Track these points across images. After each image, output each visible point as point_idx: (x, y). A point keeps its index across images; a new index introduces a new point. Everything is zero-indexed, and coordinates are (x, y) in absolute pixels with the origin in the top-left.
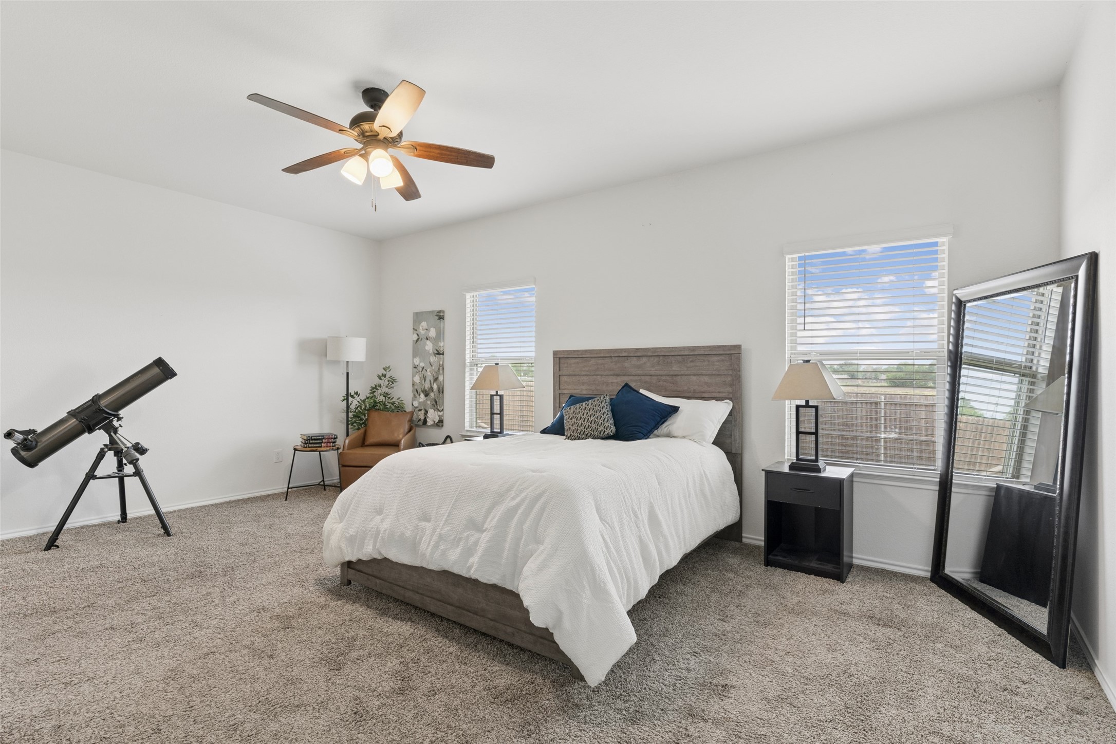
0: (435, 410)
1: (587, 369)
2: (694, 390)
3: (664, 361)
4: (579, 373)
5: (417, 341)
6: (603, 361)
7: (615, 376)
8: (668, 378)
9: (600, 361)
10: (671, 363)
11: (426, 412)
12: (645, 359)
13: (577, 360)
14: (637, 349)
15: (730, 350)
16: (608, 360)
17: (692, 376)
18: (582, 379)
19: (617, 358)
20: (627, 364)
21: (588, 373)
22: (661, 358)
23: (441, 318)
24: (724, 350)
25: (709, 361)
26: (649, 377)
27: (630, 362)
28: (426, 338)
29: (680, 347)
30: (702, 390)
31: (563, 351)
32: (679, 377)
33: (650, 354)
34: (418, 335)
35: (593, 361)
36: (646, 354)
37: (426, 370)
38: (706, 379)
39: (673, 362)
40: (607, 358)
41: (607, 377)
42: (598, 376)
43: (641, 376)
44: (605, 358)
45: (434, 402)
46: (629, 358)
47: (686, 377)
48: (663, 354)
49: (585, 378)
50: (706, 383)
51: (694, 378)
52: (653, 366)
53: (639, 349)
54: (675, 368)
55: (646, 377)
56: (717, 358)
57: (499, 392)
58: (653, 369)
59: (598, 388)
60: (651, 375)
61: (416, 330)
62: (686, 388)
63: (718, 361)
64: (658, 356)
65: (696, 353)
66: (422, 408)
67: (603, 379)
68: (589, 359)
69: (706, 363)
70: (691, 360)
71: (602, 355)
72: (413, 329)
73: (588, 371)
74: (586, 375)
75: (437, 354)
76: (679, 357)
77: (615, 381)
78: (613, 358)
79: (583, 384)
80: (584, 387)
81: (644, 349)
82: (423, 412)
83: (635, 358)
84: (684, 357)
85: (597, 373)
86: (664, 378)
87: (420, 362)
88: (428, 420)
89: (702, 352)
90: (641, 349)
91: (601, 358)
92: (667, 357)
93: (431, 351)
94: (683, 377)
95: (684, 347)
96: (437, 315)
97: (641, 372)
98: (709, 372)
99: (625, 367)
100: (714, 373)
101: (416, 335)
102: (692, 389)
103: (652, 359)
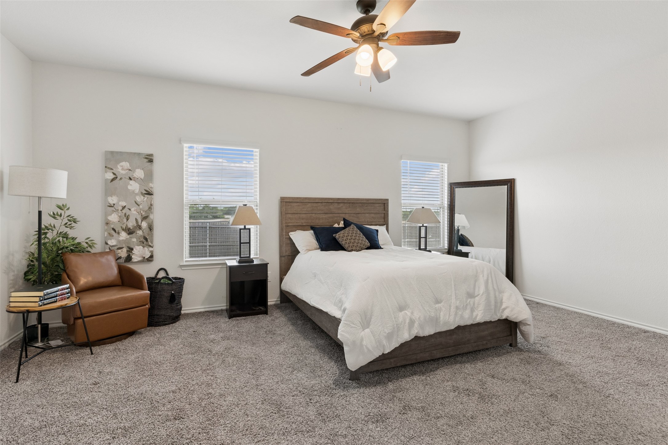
0: (143, 247)
1: (305, 210)
2: (367, 221)
3: (353, 206)
4: (301, 212)
5: (112, 180)
6: (316, 205)
7: (324, 214)
8: (354, 215)
9: (315, 205)
10: (356, 207)
11: (130, 250)
12: (342, 205)
13: (298, 204)
14: (339, 199)
15: (384, 201)
16: (319, 204)
17: (366, 214)
18: (302, 216)
19: (325, 203)
20: (331, 207)
21: (307, 212)
22: (351, 204)
23: (150, 160)
24: (382, 201)
25: (374, 206)
26: (344, 214)
27: (334, 206)
28: (128, 178)
29: (361, 199)
30: (371, 221)
31: (289, 197)
32: (360, 214)
33: (346, 202)
34: (114, 174)
35: (309, 205)
36: (343, 201)
37: (130, 209)
38: (373, 215)
39: (357, 206)
40: (319, 203)
41: (319, 214)
42: (313, 214)
43: (340, 214)
44: (317, 203)
45: (142, 239)
46: (333, 204)
47: (363, 214)
48: (353, 202)
49: (304, 216)
50: (373, 217)
51: (367, 215)
52: (346, 209)
53: (340, 198)
54: (358, 210)
55: (343, 214)
56: (378, 205)
57: (246, 226)
58: (346, 210)
59: (313, 221)
60: (345, 213)
61: (112, 169)
62: (363, 220)
63: (378, 206)
64: (349, 203)
65: (369, 202)
66: (124, 246)
67: (316, 216)
68: (307, 203)
69: (373, 207)
70: (366, 205)
71: (317, 201)
72: (106, 167)
73: (306, 211)
74: (305, 213)
75: (145, 194)
76: (360, 204)
77: (324, 217)
78: (323, 203)
79: (303, 219)
80: (303, 221)
81: (343, 198)
82: (125, 250)
83: (336, 204)
84: (363, 204)
85: (313, 212)
86: (352, 215)
87: (119, 201)
88: (133, 257)
89: (372, 202)
90: (341, 198)
91: (315, 203)
92: (354, 204)
93: (137, 191)
94: (362, 214)
95: (364, 199)
96: (146, 158)
97: (341, 212)
98: (375, 212)
99: (331, 209)
100: (377, 212)
101: (112, 174)
102: (367, 220)
103: (346, 204)
